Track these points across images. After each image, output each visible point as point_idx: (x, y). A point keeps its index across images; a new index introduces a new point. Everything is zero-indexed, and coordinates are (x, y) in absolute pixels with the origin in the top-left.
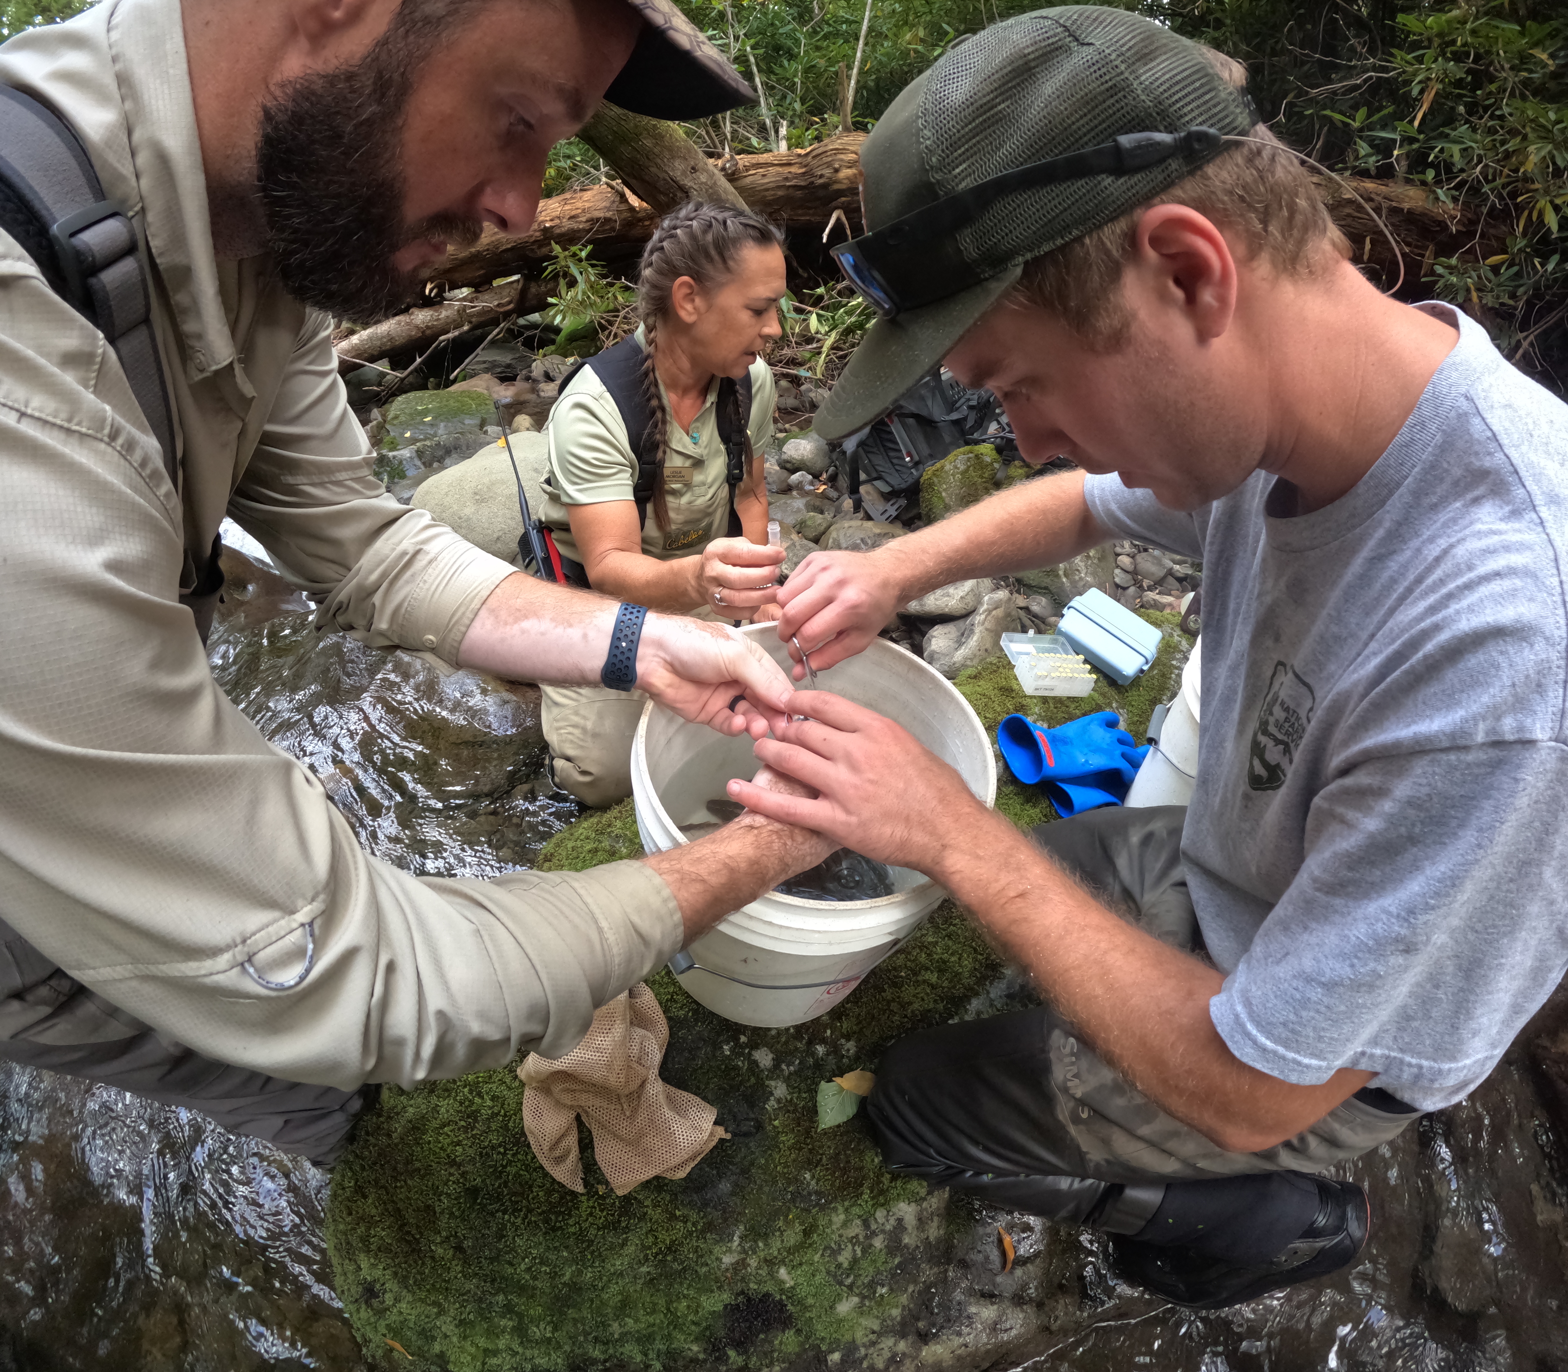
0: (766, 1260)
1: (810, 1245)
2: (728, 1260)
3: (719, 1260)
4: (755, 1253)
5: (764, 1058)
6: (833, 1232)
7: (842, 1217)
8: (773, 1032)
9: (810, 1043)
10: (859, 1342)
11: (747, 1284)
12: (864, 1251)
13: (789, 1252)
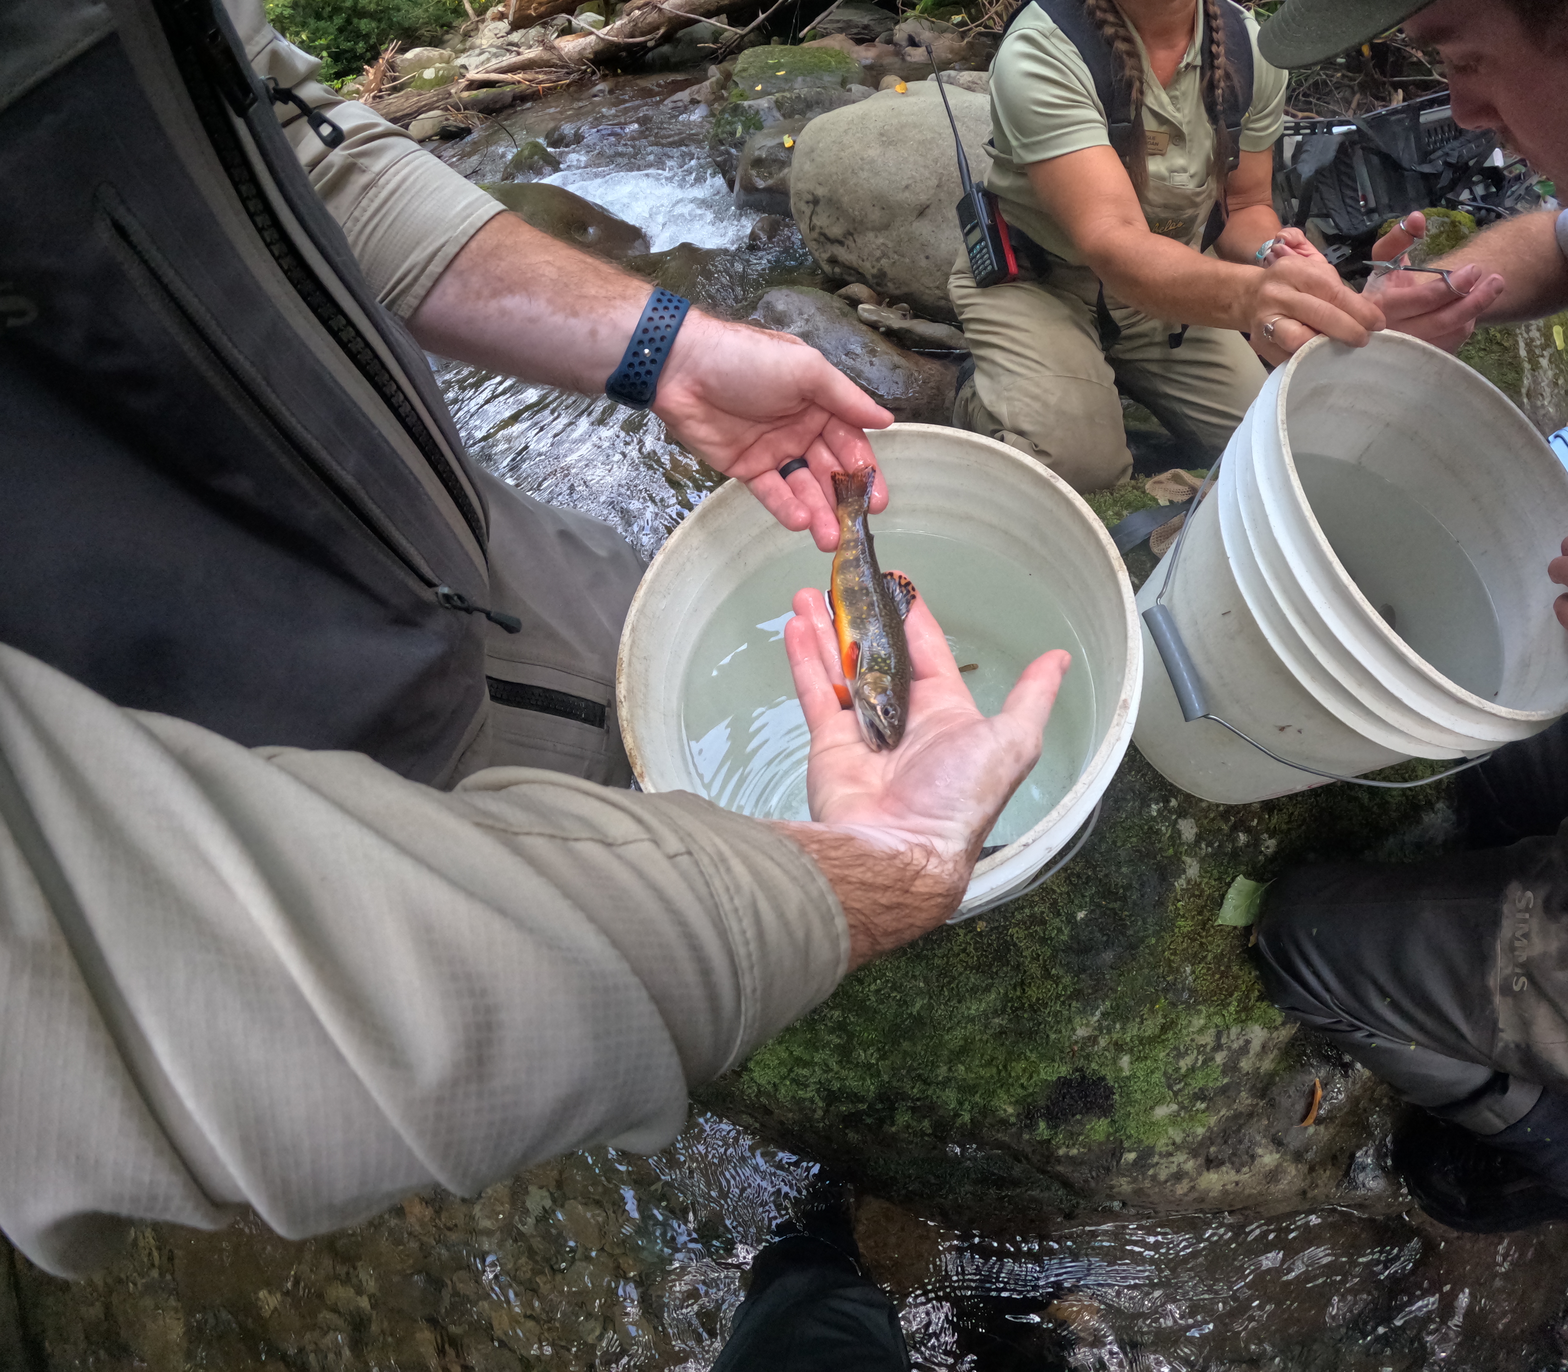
0: (1116, 1044)
1: (1163, 1041)
2: (1082, 1032)
3: (1074, 1030)
4: (1109, 1032)
5: (1188, 829)
6: (1187, 1035)
7: (1202, 1022)
8: (1204, 805)
9: (1235, 828)
10: (1157, 1149)
11: (1089, 1062)
12: (1205, 1062)
13: (1141, 1043)
